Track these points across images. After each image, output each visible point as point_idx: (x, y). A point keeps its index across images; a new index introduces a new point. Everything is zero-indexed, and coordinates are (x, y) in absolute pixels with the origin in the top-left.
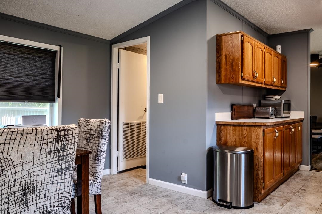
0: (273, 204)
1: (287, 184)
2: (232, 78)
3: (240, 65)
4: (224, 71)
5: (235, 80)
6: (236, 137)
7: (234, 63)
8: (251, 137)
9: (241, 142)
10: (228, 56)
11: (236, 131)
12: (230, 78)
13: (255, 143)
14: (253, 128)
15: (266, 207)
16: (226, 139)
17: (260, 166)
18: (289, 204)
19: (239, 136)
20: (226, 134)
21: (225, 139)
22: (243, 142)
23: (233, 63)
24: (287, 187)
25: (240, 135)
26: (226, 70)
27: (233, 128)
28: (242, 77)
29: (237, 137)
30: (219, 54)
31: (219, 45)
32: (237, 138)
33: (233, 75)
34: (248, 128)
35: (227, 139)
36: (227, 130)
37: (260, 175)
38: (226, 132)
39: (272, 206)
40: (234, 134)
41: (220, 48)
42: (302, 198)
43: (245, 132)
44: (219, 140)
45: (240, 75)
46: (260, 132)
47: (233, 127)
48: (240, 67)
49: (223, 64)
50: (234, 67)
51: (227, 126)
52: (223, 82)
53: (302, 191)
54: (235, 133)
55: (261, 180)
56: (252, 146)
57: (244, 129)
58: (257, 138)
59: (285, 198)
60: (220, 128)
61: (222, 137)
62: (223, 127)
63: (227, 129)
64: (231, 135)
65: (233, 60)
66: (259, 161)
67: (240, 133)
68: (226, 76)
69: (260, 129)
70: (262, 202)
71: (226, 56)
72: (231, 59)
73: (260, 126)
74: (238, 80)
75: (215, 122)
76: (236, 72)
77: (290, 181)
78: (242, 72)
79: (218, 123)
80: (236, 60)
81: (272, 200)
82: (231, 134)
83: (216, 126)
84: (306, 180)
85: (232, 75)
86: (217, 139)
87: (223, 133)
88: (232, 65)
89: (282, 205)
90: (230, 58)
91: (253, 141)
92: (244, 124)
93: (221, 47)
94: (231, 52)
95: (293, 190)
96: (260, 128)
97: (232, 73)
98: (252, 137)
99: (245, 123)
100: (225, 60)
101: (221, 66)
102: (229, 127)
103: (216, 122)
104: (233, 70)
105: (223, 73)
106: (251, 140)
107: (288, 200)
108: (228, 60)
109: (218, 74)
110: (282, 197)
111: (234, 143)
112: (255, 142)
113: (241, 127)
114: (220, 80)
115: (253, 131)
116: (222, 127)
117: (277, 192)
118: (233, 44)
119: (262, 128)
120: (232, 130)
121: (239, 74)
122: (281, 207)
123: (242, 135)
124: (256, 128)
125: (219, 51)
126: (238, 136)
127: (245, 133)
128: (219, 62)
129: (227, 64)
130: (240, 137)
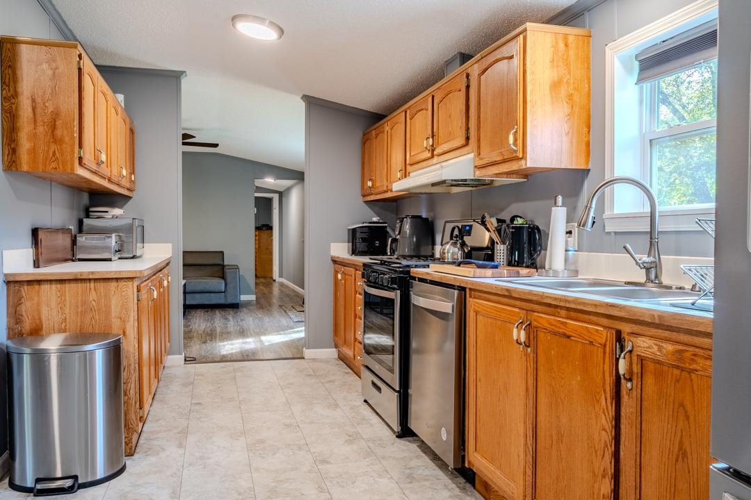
0: (163, 449)
1: (162, 401)
2: (53, 159)
3: (76, 129)
4: (28, 139)
5: (61, 167)
6: (67, 311)
7: (59, 123)
8: (108, 307)
9: (81, 322)
10: (39, 100)
11: (67, 296)
12: (46, 158)
13: (119, 320)
14: (114, 284)
15: (153, 459)
16: (37, 317)
17: (132, 371)
18: (191, 439)
19: (77, 306)
20: (38, 304)
21: (34, 319)
22: (87, 320)
23: (55, 122)
24: (166, 406)
25: (79, 305)
26: (33, 137)
27: (57, 288)
28: (80, 159)
29: (70, 309)
30: (12, 92)
31: (10, 67)
32: (70, 313)
33: (57, 153)
34: (101, 285)
35: (40, 319)
36: (39, 296)
37: (132, 392)
38: (36, 299)
39: (163, 455)
40: (62, 306)
41: (14, 73)
42: (205, 419)
43: (93, 295)
44: (17, 324)
45: (76, 155)
46: (130, 293)
47: (58, 286)
48: (76, 135)
49: (25, 119)
50: (58, 133)
51: (39, 285)
52: (25, 168)
53: (197, 407)
54: (65, 300)
55: (136, 403)
56: (111, 327)
57: (90, 289)
58: (124, 307)
59: (176, 431)
60: (19, 291)
61: (24, 314)
62: (25, 287)
63: (38, 293)
64: (53, 307)
65: (56, 116)
66: (129, 360)
67: (80, 298)
68: (33, 151)
69: (130, 286)
70: (138, 453)
71: (33, 101)
72: (50, 110)
73: (132, 279)
74: (69, 166)
75: (2, 275)
76: (64, 145)
77: (162, 394)
78: (80, 146)
79: (11, 279)
80: (63, 114)
81: (155, 443)
82: (53, 304)
83: (5, 287)
84: (189, 383)
85: (54, 152)
86: (8, 322)
87: (28, 304)
88: (53, 127)
89: (180, 446)
90: (46, 107)
91: (113, 314)
92: (91, 277)
93: (18, 72)
94: (50, 91)
95: (180, 410)
96: (130, 284)
97: (53, 147)
98: (110, 307)
99: (93, 273)
100: (30, 110)
101: (18, 125)
102: (45, 287)
103: (6, 275)
104: (56, 140)
105: (25, 145)
106: (108, 313)
107: (185, 432)
108: (39, 111)
109: (9, 145)
110: (170, 430)
111: (63, 326)
112: (118, 318)
113: (80, 285)
114: (14, 162)
115: (113, 292)
116: (25, 289)
117: (152, 422)
118: (54, 72)
119: (136, 283)
120: (54, 294)
121: (73, 152)
122: (181, 451)
123: (84, 303)
124: (122, 284)
125: (11, 83)
126: (72, 309)
127: (91, 299)
128: (10, 113)
129: (38, 121)
130: (80, 310)
